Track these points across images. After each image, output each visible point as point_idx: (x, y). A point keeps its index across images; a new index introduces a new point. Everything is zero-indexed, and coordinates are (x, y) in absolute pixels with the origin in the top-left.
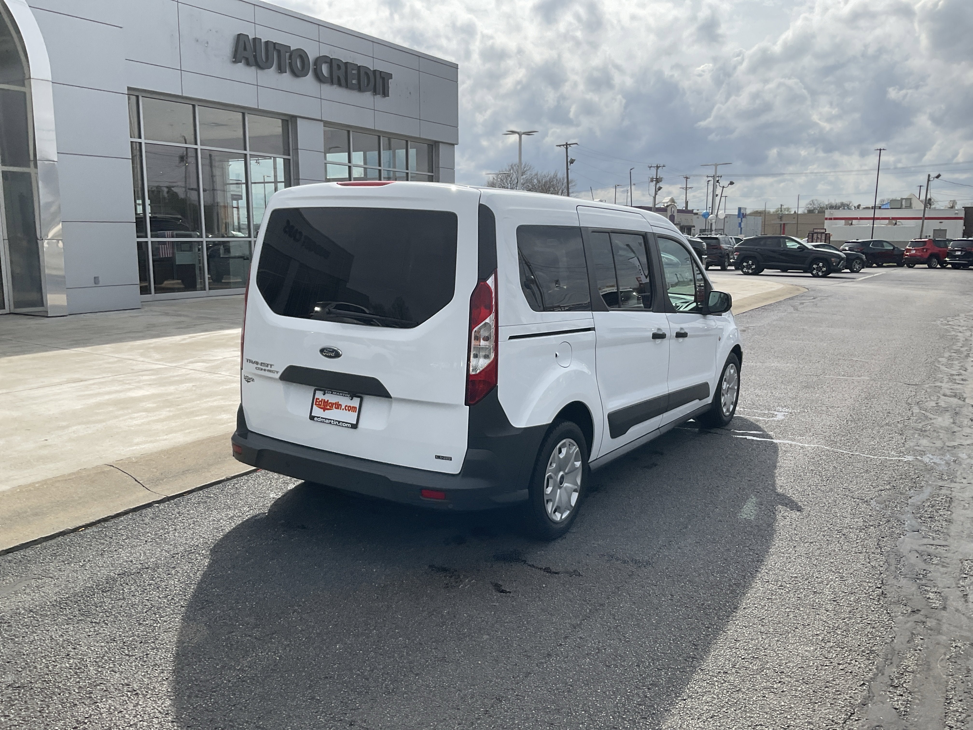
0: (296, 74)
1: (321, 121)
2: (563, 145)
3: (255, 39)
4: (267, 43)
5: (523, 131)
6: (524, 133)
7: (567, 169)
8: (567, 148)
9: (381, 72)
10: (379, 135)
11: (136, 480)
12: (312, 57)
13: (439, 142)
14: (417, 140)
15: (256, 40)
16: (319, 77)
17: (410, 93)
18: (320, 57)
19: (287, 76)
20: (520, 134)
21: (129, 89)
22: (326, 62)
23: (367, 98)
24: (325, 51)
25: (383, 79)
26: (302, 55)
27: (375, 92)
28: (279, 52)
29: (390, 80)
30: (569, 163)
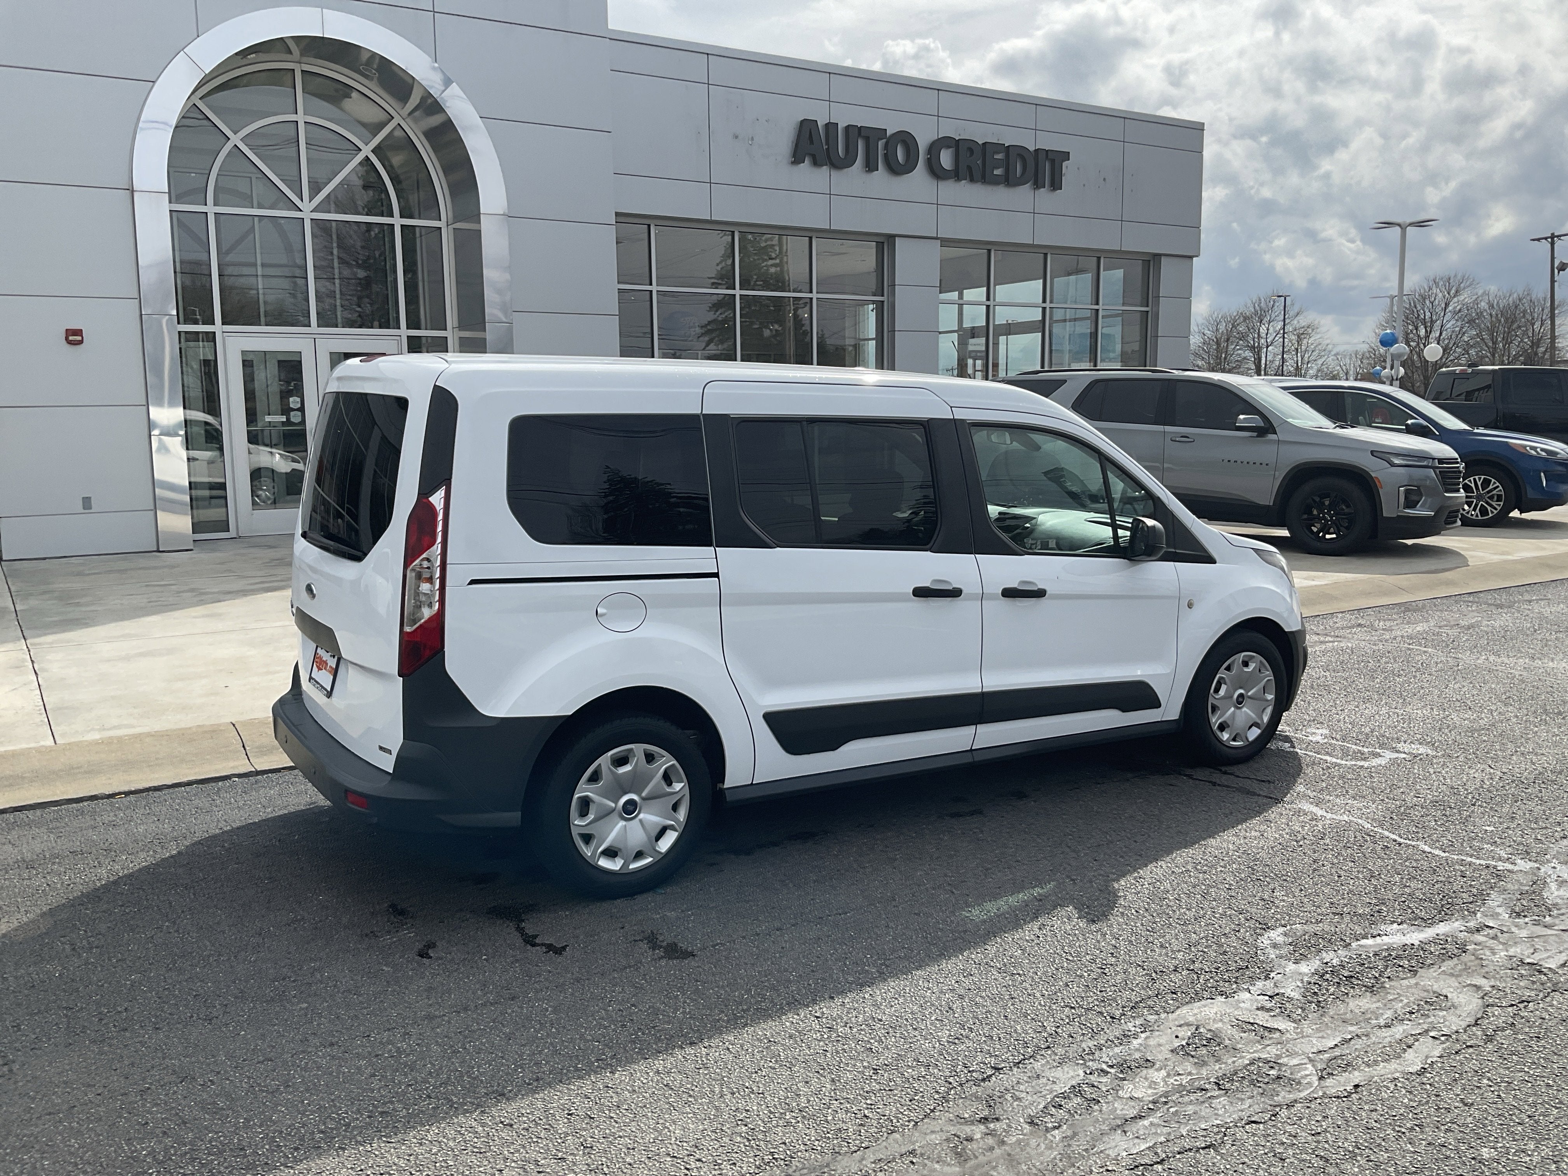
0: (896, 170)
1: (936, 238)
2: (1546, 238)
3: (828, 126)
4: (848, 128)
5: (1409, 221)
6: (1411, 224)
7: (1553, 281)
8: (1553, 244)
9: (1047, 151)
10: (1045, 251)
11: (244, 746)
12: (923, 143)
13: (1160, 255)
14: (1118, 257)
15: (831, 127)
16: (936, 172)
17: (1104, 179)
18: (939, 139)
19: (881, 173)
20: (1403, 227)
21: (617, 214)
22: (948, 147)
23: (1023, 195)
24: (949, 130)
25: (1053, 162)
26: (906, 139)
27: (1038, 185)
28: (867, 140)
29: (1064, 164)
30: (1556, 271)
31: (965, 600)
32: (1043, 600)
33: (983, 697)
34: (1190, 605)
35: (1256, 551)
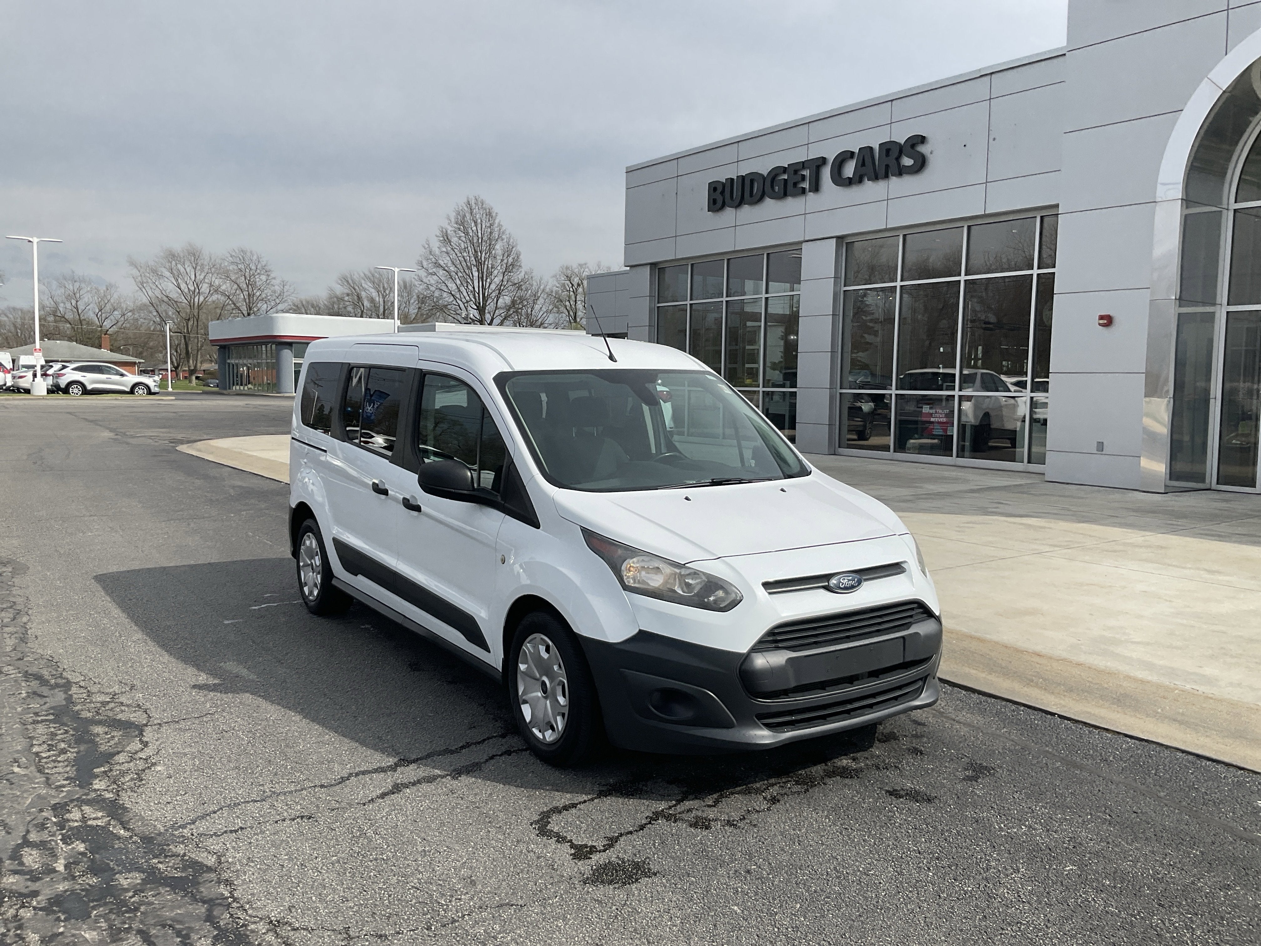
31: (389, 499)
32: (421, 516)
33: (395, 576)
34: (503, 561)
35: (585, 531)
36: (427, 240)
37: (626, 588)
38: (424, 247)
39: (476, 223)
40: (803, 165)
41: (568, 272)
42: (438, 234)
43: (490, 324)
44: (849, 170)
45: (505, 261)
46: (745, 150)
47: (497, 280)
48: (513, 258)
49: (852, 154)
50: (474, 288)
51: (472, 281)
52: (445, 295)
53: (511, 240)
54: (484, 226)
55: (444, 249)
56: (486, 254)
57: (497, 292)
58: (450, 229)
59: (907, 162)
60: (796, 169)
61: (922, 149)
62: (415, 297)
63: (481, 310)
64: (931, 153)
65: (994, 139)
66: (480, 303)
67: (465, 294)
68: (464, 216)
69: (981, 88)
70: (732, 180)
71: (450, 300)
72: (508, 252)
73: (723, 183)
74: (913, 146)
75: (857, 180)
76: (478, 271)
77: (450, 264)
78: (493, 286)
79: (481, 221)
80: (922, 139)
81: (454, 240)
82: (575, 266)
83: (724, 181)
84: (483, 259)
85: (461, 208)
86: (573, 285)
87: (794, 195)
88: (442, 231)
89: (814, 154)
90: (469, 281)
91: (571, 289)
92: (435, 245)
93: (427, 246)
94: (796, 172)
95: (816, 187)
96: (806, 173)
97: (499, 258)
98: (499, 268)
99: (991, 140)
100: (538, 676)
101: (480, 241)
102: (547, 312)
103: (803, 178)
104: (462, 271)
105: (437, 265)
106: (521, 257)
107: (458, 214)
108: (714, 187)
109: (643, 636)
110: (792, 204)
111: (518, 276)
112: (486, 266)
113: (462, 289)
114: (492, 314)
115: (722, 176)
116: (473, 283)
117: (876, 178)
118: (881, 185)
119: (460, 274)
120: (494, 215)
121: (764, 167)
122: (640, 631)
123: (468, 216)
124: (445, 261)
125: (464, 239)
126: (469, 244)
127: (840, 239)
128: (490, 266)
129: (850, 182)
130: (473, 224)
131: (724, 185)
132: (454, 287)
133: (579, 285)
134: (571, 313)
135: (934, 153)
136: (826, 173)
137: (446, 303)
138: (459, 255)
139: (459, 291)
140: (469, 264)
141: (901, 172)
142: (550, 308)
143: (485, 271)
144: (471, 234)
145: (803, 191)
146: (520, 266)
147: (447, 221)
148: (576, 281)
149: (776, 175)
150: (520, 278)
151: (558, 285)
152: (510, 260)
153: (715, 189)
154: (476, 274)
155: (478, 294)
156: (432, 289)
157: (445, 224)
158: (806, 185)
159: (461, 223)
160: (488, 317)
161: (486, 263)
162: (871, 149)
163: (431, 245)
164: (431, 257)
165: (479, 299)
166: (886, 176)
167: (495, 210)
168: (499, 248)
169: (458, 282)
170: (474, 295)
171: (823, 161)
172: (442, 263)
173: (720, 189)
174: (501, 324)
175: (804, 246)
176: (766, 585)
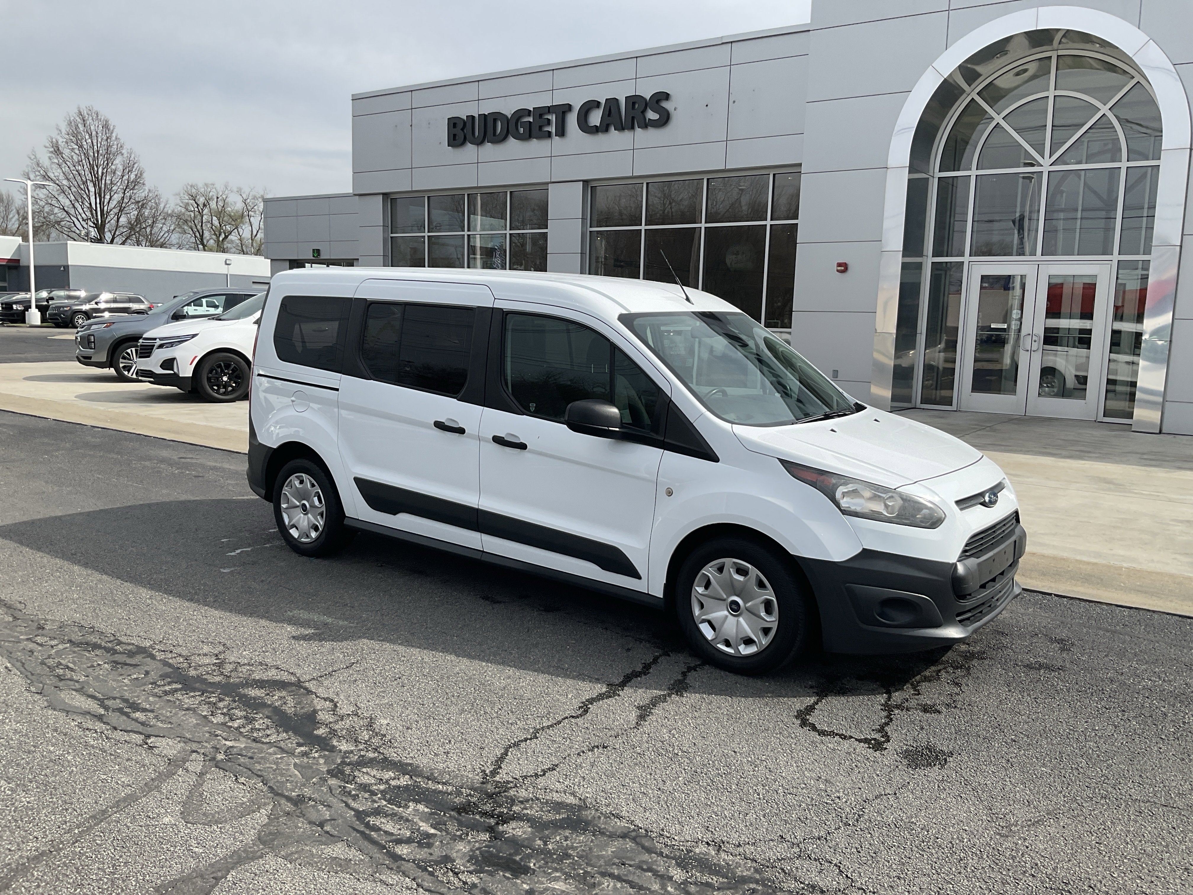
31: (468, 437)
32: (524, 453)
33: (477, 512)
34: (670, 493)
35: (784, 463)
36: (33, 151)
37: (844, 512)
38: (30, 158)
39: (91, 136)
40: (549, 109)
41: (194, 190)
42: (48, 145)
43: (112, 242)
44: (596, 118)
45: (126, 177)
46: (485, 89)
47: (117, 197)
48: (136, 175)
49: (598, 104)
50: (90, 204)
51: (89, 196)
52: (56, 210)
53: (133, 156)
54: (99, 140)
55: (56, 161)
56: (103, 169)
57: (119, 208)
58: (60, 140)
59: (652, 115)
60: (541, 112)
61: (665, 104)
62: (15, 210)
63: (100, 228)
64: (675, 109)
65: (734, 102)
66: (97, 221)
67: (81, 211)
68: (77, 127)
69: (723, 54)
70: (473, 117)
71: (63, 216)
72: (128, 167)
73: (463, 120)
74: (658, 102)
75: (603, 128)
76: (95, 186)
77: (62, 177)
78: (113, 204)
79: (97, 133)
80: (666, 96)
81: (66, 152)
82: (200, 185)
83: (465, 118)
84: (100, 173)
85: (72, 118)
86: (198, 205)
87: (539, 138)
88: (52, 142)
89: (559, 100)
90: (85, 196)
91: (196, 209)
92: (45, 157)
93: (33, 157)
94: (541, 116)
95: (561, 132)
96: (553, 118)
97: (119, 173)
98: (119, 184)
99: (731, 102)
100: (725, 596)
101: (96, 155)
102: (168, 231)
103: (549, 122)
104: (76, 185)
105: (46, 177)
106: (145, 175)
107: (70, 124)
108: (454, 123)
109: (866, 554)
110: (536, 146)
111: (140, 194)
112: (103, 182)
113: (77, 205)
114: (113, 232)
115: (463, 113)
116: (89, 199)
117: (621, 128)
118: (627, 135)
119: (73, 189)
120: (112, 128)
121: (508, 109)
122: (864, 549)
123: (81, 127)
124: (55, 173)
125: (77, 152)
126: (83, 157)
127: (586, 182)
128: (108, 182)
129: (595, 130)
130: (87, 137)
131: (465, 123)
132: (67, 203)
133: (204, 205)
134: (197, 234)
135: (678, 110)
136: (572, 119)
137: (59, 220)
138: (72, 168)
139: (74, 207)
140: (84, 179)
141: (646, 125)
142: (172, 228)
143: (103, 186)
144: (85, 147)
145: (549, 135)
146: (144, 184)
147: (57, 132)
148: (201, 200)
149: (520, 117)
150: (143, 195)
151: (181, 205)
152: (133, 177)
153: (455, 125)
154: (92, 189)
155: (96, 210)
156: (42, 203)
157: (55, 135)
158: (553, 129)
159: (75, 136)
160: (108, 236)
161: (104, 178)
162: (616, 100)
163: (38, 156)
164: (39, 169)
165: (97, 216)
166: (632, 128)
167: (112, 123)
168: (118, 163)
169: (73, 198)
170: (91, 211)
171: (568, 108)
172: (52, 175)
173: (461, 125)
174: (123, 243)
175: (550, 186)
176: (958, 502)
